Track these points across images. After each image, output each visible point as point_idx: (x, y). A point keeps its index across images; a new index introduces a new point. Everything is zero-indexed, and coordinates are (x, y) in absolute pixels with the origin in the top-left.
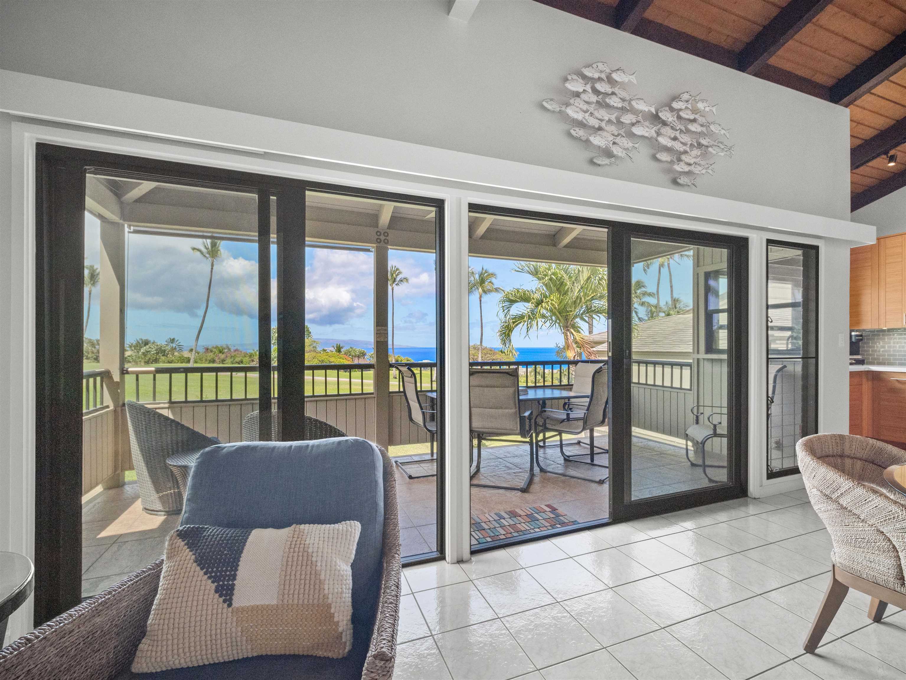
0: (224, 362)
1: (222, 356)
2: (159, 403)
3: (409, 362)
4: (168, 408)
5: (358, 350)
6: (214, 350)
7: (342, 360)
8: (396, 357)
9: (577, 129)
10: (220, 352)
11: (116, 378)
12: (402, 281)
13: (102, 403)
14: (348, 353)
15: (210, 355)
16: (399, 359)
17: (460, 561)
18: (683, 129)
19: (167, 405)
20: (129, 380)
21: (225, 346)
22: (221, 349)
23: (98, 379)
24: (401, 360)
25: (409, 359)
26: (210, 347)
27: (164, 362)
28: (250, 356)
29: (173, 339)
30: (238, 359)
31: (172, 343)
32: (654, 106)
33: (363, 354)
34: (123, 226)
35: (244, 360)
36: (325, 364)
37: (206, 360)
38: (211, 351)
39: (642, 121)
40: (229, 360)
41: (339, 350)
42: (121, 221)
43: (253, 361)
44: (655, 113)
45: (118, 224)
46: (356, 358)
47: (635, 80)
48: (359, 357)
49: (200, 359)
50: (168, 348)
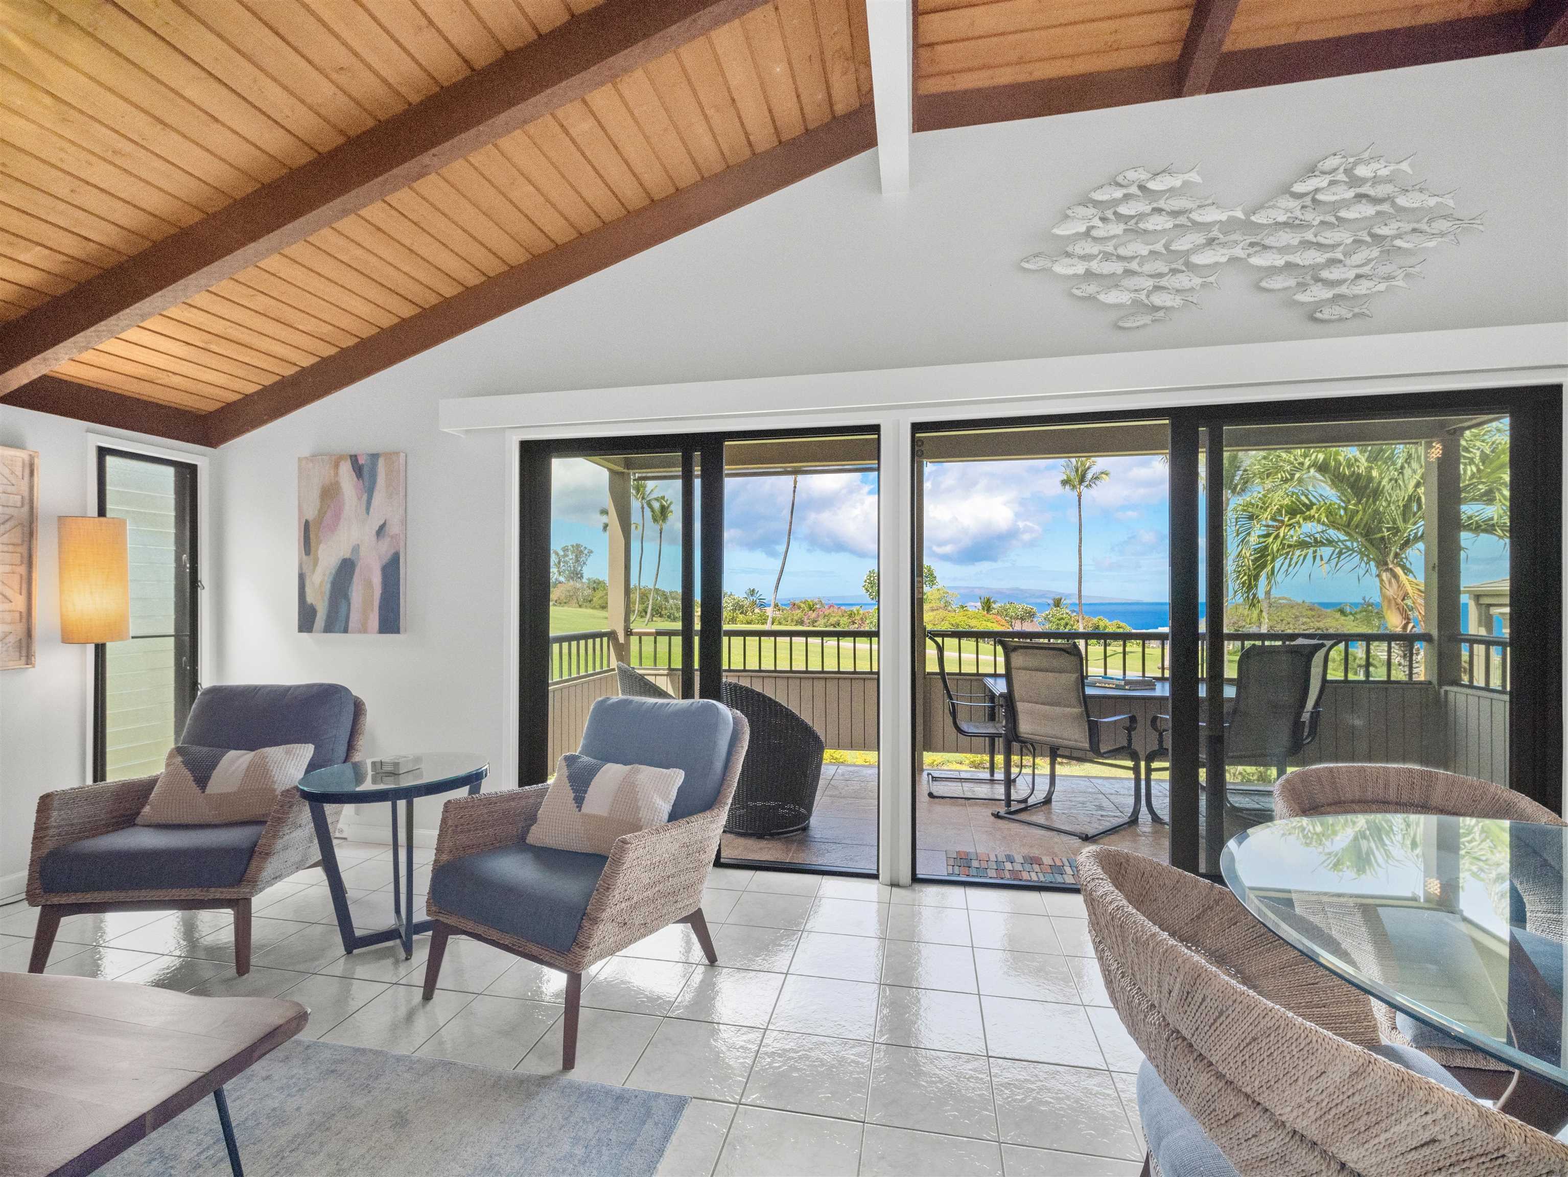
0: (816, 624)
1: (813, 615)
2: (659, 669)
3: (1121, 630)
4: (667, 675)
5: (1020, 607)
6: (803, 605)
7: (989, 624)
8: (1095, 620)
9: (1084, 286)
10: (811, 609)
11: (622, 640)
12: (1097, 478)
13: (609, 666)
14: (1003, 612)
15: (798, 614)
16: (1101, 624)
17: (894, 884)
18: (1333, 220)
19: (666, 672)
20: (634, 640)
21: (816, 601)
22: (811, 604)
23: (605, 639)
24: (1105, 628)
25: (1122, 624)
26: (796, 602)
27: (742, 623)
28: (850, 616)
29: (753, 590)
30: (833, 620)
31: (752, 595)
32: (1239, 208)
33: (1031, 615)
34: (629, 474)
36: (961, 629)
37: (792, 620)
38: (799, 608)
39: (1221, 236)
40: (821, 621)
41: (987, 606)
42: (626, 471)
43: (854, 623)
44: (1243, 217)
45: (623, 473)
46: (1018, 622)
47: (1197, 177)
48: (1022, 619)
49: (785, 619)
50: (746, 603)
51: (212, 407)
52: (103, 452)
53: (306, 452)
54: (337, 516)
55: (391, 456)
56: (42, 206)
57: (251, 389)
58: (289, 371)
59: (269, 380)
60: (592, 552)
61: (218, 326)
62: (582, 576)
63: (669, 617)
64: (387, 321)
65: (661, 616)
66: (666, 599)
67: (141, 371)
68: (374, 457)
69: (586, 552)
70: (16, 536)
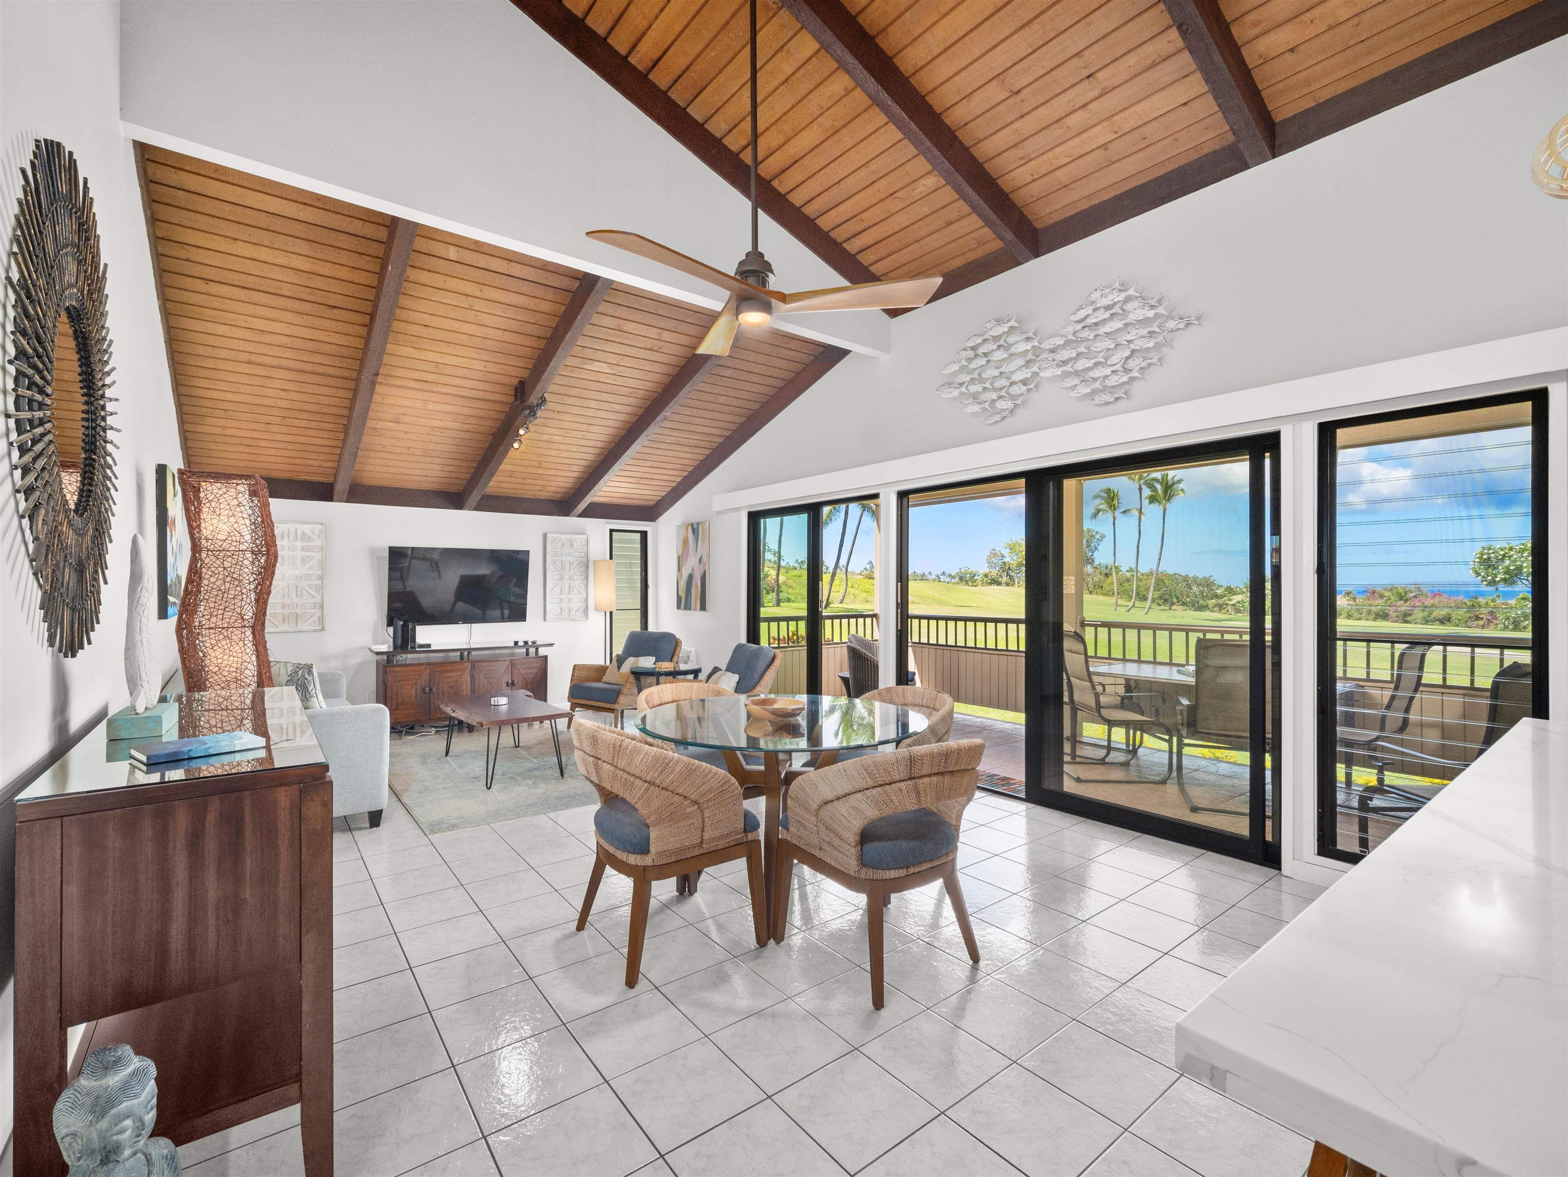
1: (1404, 607)
6: (1387, 594)
10: (1400, 596)
15: (1378, 604)
21: (1409, 588)
22: (1401, 591)
30: (1439, 614)
35: (1454, 616)
37: (1369, 612)
38: (1382, 596)
40: (1419, 615)
51: (653, 503)
52: (611, 531)
53: (680, 523)
54: (688, 553)
55: (703, 522)
56: (573, 455)
57: (664, 494)
58: (674, 484)
59: (669, 489)
60: (1104, 536)
61: (638, 475)
62: (1093, 561)
63: (1193, 605)
64: (702, 457)
65: (1184, 604)
66: (1189, 586)
67: (621, 495)
68: (698, 523)
69: (1098, 536)
70: (583, 569)
